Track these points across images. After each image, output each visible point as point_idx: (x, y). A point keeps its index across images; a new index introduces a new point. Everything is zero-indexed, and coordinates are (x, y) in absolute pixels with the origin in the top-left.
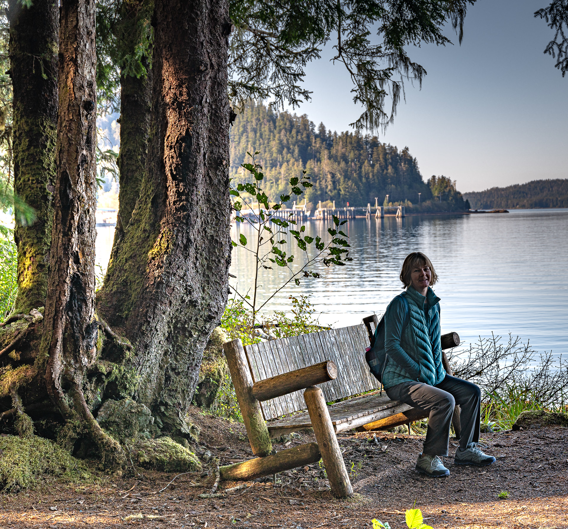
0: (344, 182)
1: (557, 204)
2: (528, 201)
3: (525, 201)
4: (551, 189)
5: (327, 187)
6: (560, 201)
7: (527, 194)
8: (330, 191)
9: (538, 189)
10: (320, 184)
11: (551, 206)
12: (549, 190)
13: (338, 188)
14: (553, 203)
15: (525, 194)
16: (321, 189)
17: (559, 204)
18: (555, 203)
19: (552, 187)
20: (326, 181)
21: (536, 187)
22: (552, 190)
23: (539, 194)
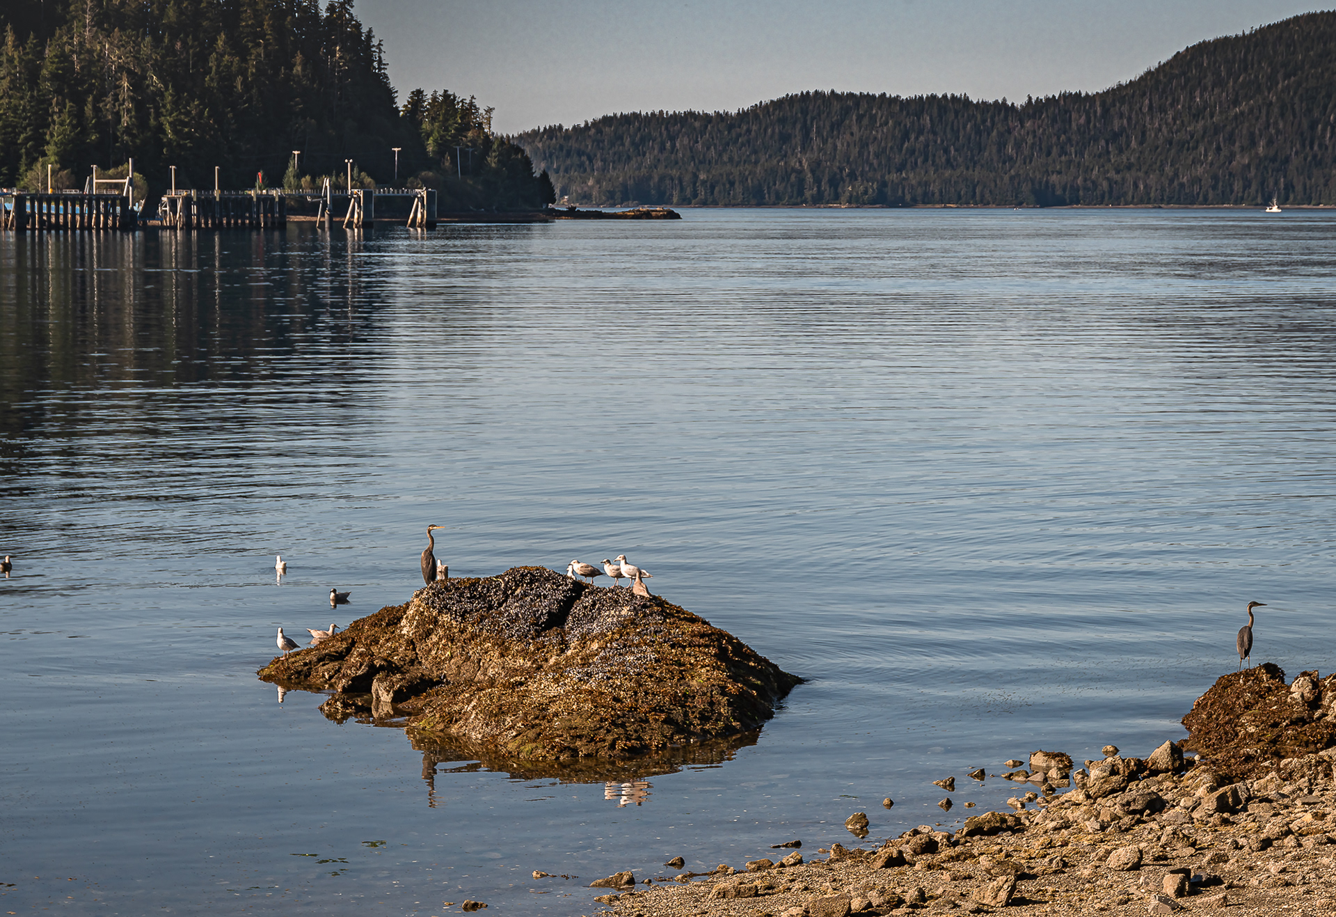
0: (176, 103)
1: (695, 196)
2: (598, 182)
3: (590, 183)
4: (668, 145)
5: (118, 117)
6: (704, 182)
7: (590, 160)
8: (128, 130)
9: (627, 141)
10: (97, 110)
11: (675, 200)
12: (662, 149)
13: (152, 122)
14: (682, 189)
15: (584, 158)
16: (102, 126)
17: (702, 194)
18: (688, 191)
19: (672, 139)
20: (116, 99)
21: (621, 138)
22: (673, 146)
23: (629, 158)
